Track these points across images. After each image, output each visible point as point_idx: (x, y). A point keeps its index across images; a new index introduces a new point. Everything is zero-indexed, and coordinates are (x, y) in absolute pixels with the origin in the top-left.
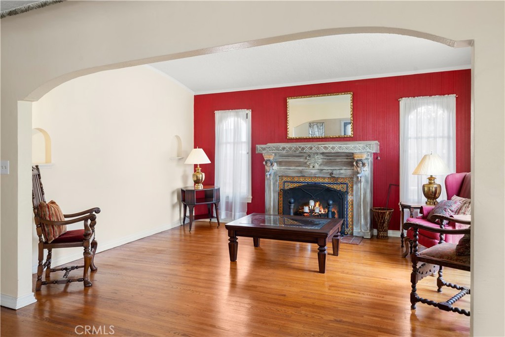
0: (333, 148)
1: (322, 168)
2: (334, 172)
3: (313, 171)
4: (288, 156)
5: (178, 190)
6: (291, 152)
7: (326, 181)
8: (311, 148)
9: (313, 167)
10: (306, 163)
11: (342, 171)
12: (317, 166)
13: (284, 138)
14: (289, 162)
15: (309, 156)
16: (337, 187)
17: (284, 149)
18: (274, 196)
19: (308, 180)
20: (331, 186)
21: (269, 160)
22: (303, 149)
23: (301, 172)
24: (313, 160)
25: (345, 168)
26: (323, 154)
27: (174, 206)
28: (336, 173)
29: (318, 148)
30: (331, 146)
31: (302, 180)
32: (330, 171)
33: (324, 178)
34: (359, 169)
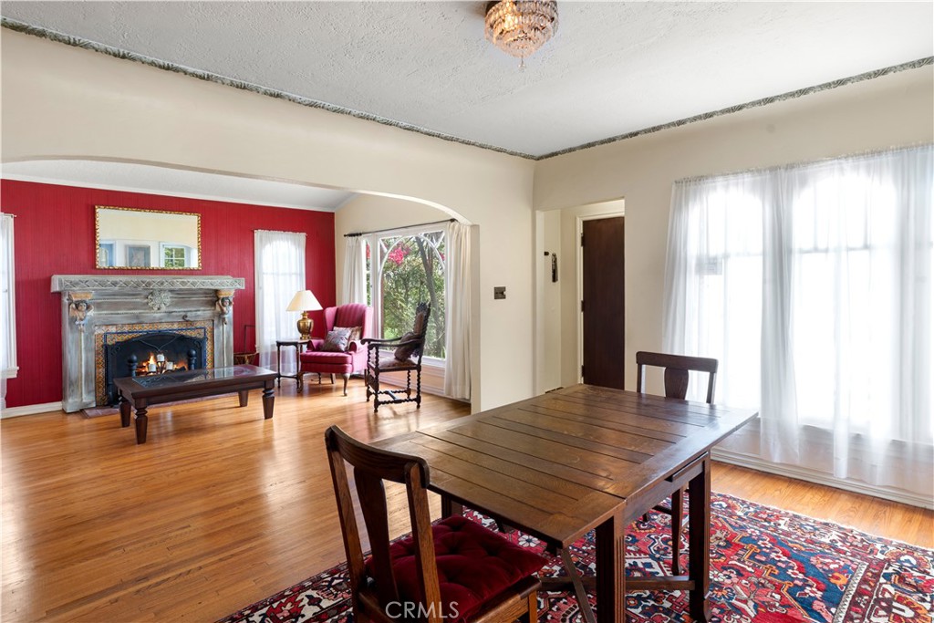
0: (193, 284)
1: (171, 310)
2: (189, 314)
3: (158, 315)
4: (114, 295)
6: (127, 290)
7: (176, 326)
8: (162, 284)
9: (159, 309)
10: (147, 303)
11: (199, 313)
12: (164, 308)
13: (92, 268)
14: (116, 303)
15: (152, 293)
16: (193, 334)
17: (114, 284)
18: (87, 358)
19: (146, 328)
20: (184, 333)
21: (85, 302)
22: (149, 284)
23: (137, 317)
24: (157, 300)
25: (202, 308)
26: (171, 291)
28: (190, 316)
29: (172, 284)
30: (191, 281)
31: (137, 328)
32: (184, 314)
33: (172, 323)
34: (225, 309)
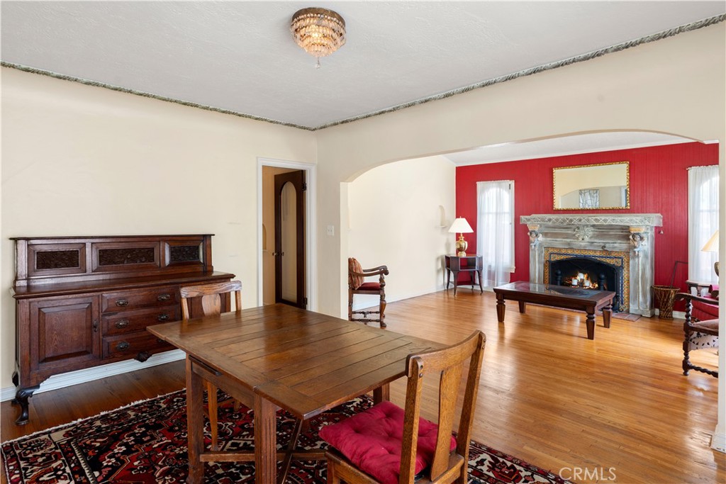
0: (605, 221)
1: (592, 241)
2: (607, 245)
3: (583, 244)
4: (555, 228)
5: (442, 256)
6: (557, 224)
7: (598, 254)
8: (580, 220)
9: (583, 239)
10: (574, 235)
11: (616, 245)
12: (587, 239)
13: (550, 209)
14: (556, 233)
15: (578, 228)
16: (611, 262)
17: (550, 220)
18: (539, 267)
19: (577, 253)
20: (604, 260)
21: (534, 231)
22: (571, 221)
23: (569, 244)
24: (582, 232)
25: (619, 241)
26: (593, 226)
27: (438, 271)
28: (609, 247)
29: (588, 220)
30: (603, 218)
31: (569, 252)
32: (603, 245)
33: (595, 251)
34: (636, 243)
